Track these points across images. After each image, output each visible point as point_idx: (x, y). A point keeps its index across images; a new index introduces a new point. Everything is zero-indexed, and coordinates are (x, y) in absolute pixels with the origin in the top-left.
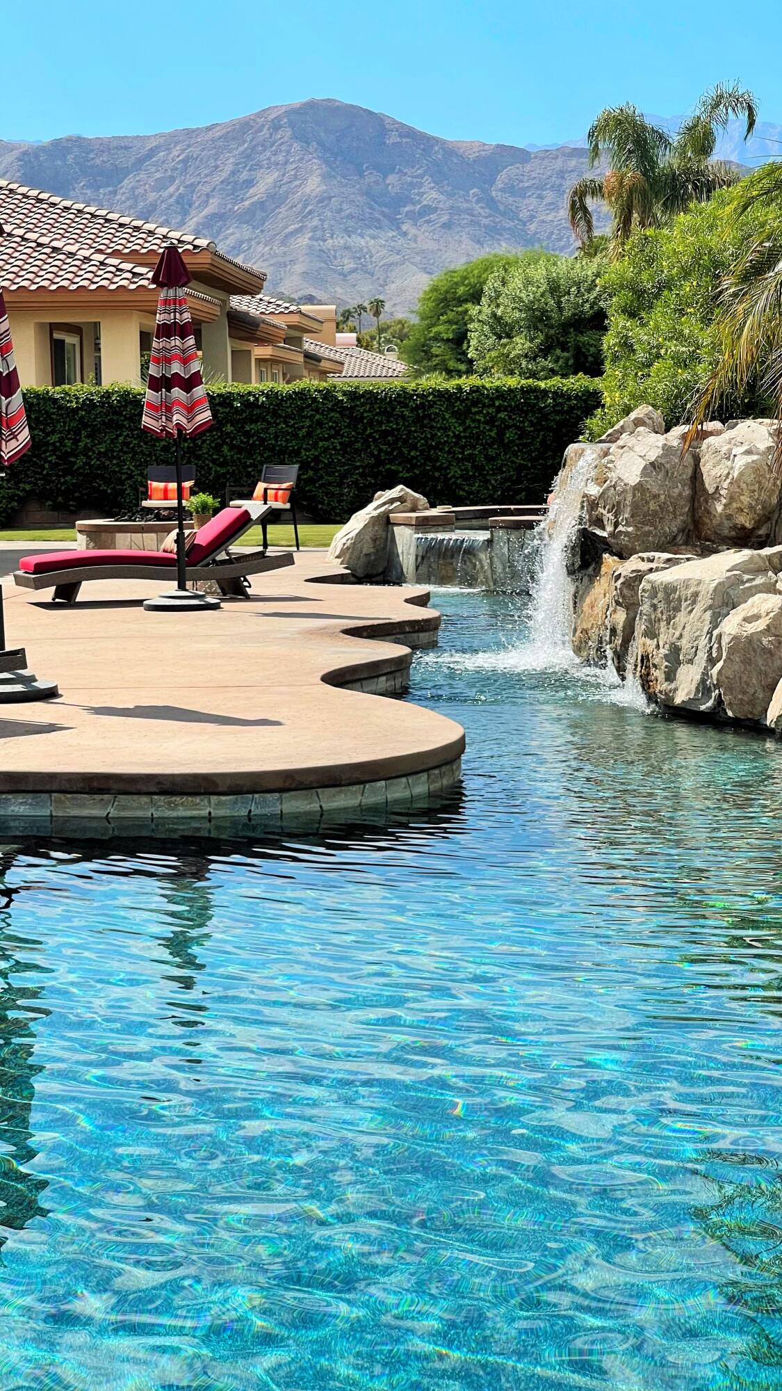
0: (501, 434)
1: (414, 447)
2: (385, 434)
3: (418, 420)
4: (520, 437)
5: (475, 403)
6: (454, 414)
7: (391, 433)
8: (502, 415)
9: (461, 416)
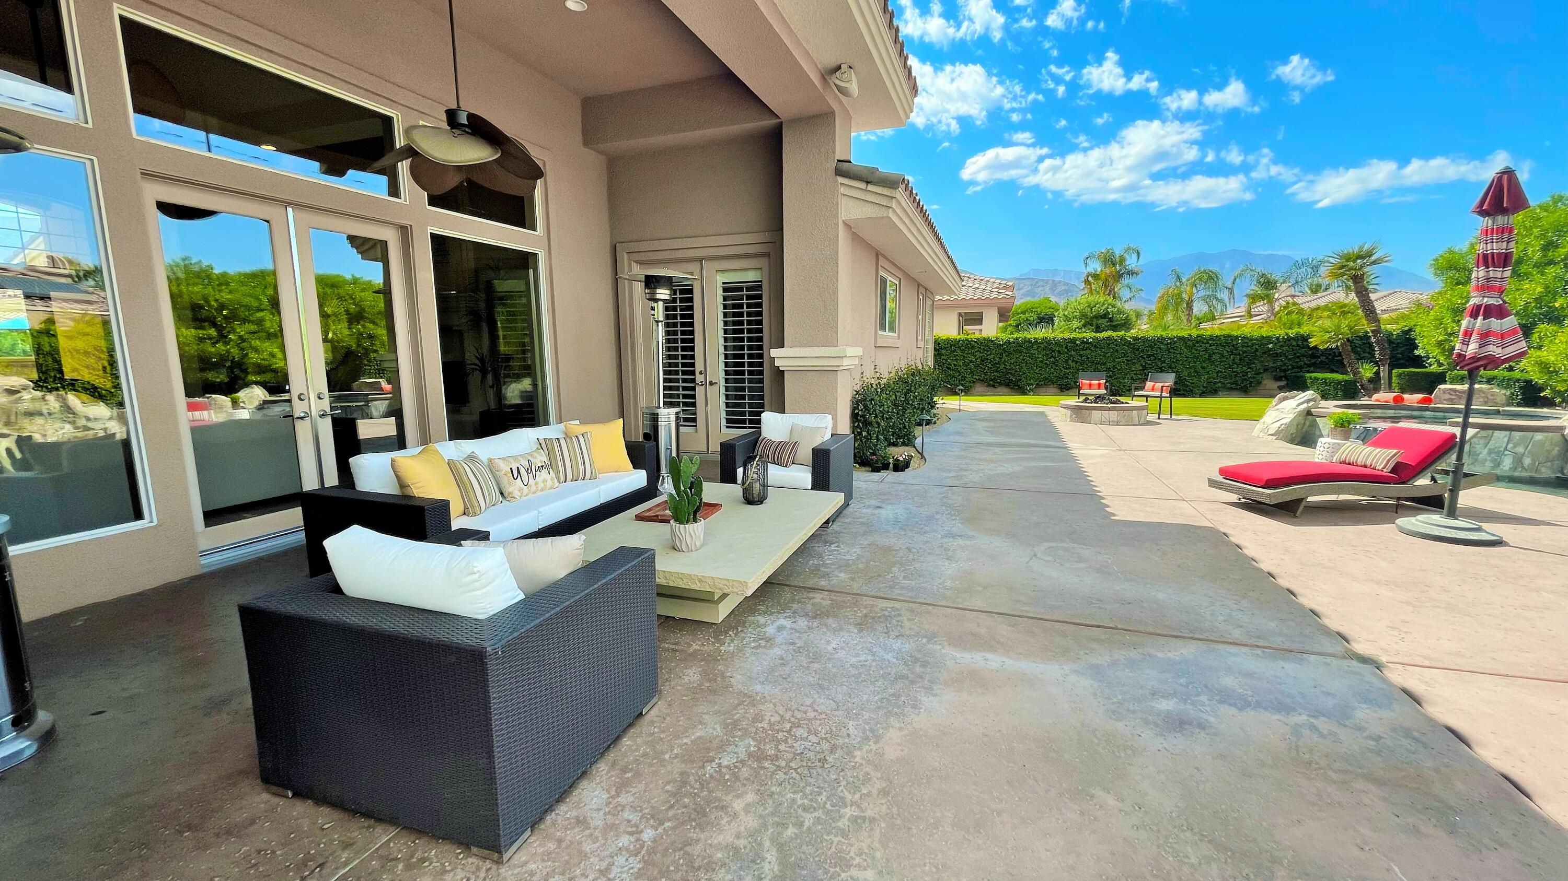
0: (1210, 356)
1: (1164, 362)
2: (1149, 356)
3: (1168, 350)
4: (1220, 358)
5: (1197, 342)
6: (1186, 347)
7: (1153, 355)
8: (1214, 347)
9: (1190, 348)
